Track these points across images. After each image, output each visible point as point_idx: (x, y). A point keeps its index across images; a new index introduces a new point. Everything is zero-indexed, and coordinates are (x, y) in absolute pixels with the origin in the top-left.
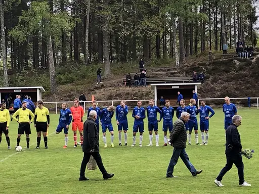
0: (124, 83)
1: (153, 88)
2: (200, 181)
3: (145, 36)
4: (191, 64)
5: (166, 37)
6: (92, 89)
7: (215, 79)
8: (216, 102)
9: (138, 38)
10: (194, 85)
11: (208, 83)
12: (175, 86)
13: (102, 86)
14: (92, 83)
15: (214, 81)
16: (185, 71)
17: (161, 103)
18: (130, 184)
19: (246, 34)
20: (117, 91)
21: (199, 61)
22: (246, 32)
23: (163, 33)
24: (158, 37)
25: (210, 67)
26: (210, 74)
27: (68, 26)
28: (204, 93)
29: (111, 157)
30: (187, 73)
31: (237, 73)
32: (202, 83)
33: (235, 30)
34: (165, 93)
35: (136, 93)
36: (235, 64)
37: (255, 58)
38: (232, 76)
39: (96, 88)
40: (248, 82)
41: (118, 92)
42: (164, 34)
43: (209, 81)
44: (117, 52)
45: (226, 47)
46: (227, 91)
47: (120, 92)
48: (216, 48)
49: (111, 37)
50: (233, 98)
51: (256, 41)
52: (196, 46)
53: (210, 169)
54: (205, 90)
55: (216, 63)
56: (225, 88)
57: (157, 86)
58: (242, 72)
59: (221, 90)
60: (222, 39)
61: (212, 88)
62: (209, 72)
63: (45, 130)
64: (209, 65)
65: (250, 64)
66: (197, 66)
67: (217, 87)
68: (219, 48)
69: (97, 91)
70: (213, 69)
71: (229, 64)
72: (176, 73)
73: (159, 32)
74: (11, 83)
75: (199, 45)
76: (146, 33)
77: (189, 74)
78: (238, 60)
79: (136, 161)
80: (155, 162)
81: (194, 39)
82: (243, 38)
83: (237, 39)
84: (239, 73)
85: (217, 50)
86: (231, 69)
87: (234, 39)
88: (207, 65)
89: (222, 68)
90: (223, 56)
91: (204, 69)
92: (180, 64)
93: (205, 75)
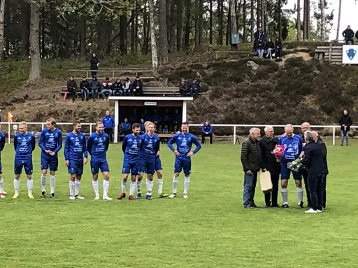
0: (63, 94)
1: (112, 104)
2: (187, 261)
3: (102, 17)
4: (178, 66)
5: (137, 19)
6: (9, 102)
7: (217, 90)
8: (217, 131)
9: (90, 18)
10: (182, 101)
11: (205, 99)
12: (150, 101)
13: (26, 97)
14: (9, 92)
15: (213, 97)
16: (167, 76)
18: (68, 263)
19: (270, 20)
20: (50, 106)
21: (190, 60)
22: (271, 16)
23: (133, 11)
24: (123, 18)
25: (210, 72)
26: (209, 84)
28: (198, 114)
29: (35, 217)
30: (169, 80)
31: (254, 84)
32: (195, 97)
33: (252, 12)
35: (83, 112)
36: (250, 67)
37: (284, 60)
38: (245, 88)
39: (16, 101)
40: (271, 99)
41: (52, 109)
42: (135, 15)
43: (206, 95)
44: (55, 42)
45: (235, 39)
46: (236, 113)
47: (57, 108)
48: (220, 42)
49: (43, 14)
50: (245, 126)
51: (287, 31)
52: (187, 36)
54: (200, 109)
55: (218, 65)
56: (233, 107)
57: (119, 101)
59: (226, 110)
60: (230, 26)
61: (211, 107)
62: (208, 80)
64: (207, 68)
65: (275, 68)
66: (188, 69)
67: (219, 104)
68: (224, 42)
69: (17, 106)
70: (215, 76)
72: (152, 80)
73: (125, 9)
75: (191, 36)
76: (105, 10)
77: (173, 83)
78: (255, 61)
79: (79, 225)
80: (111, 227)
81: (184, 25)
82: (265, 25)
83: (256, 27)
84: (257, 83)
85: (221, 44)
86: (244, 77)
87: (250, 28)
88: (204, 68)
89: (229, 74)
90: (231, 54)
91: (198, 74)
92: (159, 65)
93: (200, 85)
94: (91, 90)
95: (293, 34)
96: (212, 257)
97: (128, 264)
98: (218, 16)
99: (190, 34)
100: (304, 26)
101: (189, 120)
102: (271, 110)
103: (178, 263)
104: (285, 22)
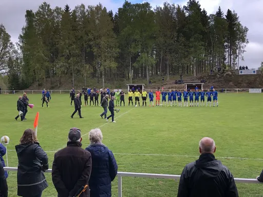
1: (185, 85)
4: (200, 76)
12: (194, 84)
15: (209, 83)
16: (198, 79)
17: (188, 90)
24: (187, 66)
26: (208, 80)
27: (154, 62)
28: (205, 87)
31: (218, 80)
32: (204, 83)
34: (190, 87)
36: (217, 76)
37: (225, 74)
38: (216, 81)
39: (164, 85)
40: (222, 83)
42: (190, 65)
43: (207, 82)
57: (187, 84)
58: (220, 79)
63: (145, 100)
65: (223, 76)
67: (210, 84)
71: (215, 76)
72: (194, 79)
74: (133, 83)
75: (203, 69)
81: (202, 67)
82: (221, 66)
86: (216, 78)
89: (212, 78)
92: (196, 76)
93: (205, 80)
94: (180, 82)
95: (227, 68)
100: (230, 66)
101: (203, 88)
102: (222, 85)
104: (225, 65)
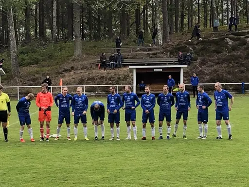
0: (98, 65)
1: (131, 71)
2: (186, 181)
3: (123, 11)
4: (176, 43)
5: (147, 11)
6: (60, 71)
7: (203, 60)
9: (114, 12)
10: (180, 68)
11: (196, 66)
12: (158, 68)
13: (72, 68)
14: (60, 65)
15: (203, 63)
16: (169, 51)
17: (141, 88)
19: (240, 8)
20: (89, 74)
21: (185, 39)
22: (241, 6)
23: (144, 6)
24: (138, 11)
25: (199, 47)
26: (198, 55)
30: (170, 54)
31: (230, 54)
32: (189, 65)
33: (227, 3)
34: (144, 77)
35: (112, 77)
36: (227, 43)
38: (224, 57)
39: (65, 71)
40: (242, 65)
41: (90, 75)
42: (145, 8)
43: (197, 63)
44: (90, 29)
45: (217, 23)
46: (218, 75)
47: (94, 75)
48: (205, 25)
49: (82, 10)
50: (225, 84)
53: (198, 168)
56: (215, 71)
57: (136, 69)
59: (211, 73)
60: (212, 14)
61: (201, 71)
64: (197, 44)
66: (183, 45)
67: (206, 69)
68: (209, 26)
69: (66, 74)
70: (202, 49)
72: (159, 53)
73: (139, 5)
75: (185, 21)
76: (125, 6)
77: (174, 55)
78: (230, 38)
79: (112, 157)
80: (133, 159)
81: (180, 13)
82: (237, 13)
83: (230, 14)
84: (232, 54)
85: (206, 27)
86: (223, 49)
87: (226, 14)
88: (195, 44)
89: (213, 48)
90: (213, 34)
91: (191, 49)
92: (163, 42)
93: (192, 56)
94: (116, 62)
96: (203, 179)
97: (145, 184)
98: (204, 7)
99: (185, 20)
101: (185, 80)
102: (242, 72)
103: (179, 183)
